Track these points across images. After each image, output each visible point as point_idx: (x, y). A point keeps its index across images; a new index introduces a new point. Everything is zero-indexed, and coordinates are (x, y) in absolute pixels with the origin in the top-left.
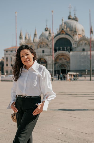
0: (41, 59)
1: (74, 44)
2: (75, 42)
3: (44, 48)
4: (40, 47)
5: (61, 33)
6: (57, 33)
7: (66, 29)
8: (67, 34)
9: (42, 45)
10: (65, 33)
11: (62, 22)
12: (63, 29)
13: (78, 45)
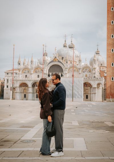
0: (36, 83)
1: (65, 71)
2: (66, 68)
3: (39, 73)
4: (36, 72)
5: (54, 60)
6: (50, 61)
7: (59, 57)
8: (59, 61)
9: (37, 70)
10: (57, 61)
11: (55, 51)
12: (56, 57)
13: (69, 72)
